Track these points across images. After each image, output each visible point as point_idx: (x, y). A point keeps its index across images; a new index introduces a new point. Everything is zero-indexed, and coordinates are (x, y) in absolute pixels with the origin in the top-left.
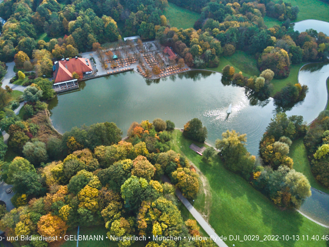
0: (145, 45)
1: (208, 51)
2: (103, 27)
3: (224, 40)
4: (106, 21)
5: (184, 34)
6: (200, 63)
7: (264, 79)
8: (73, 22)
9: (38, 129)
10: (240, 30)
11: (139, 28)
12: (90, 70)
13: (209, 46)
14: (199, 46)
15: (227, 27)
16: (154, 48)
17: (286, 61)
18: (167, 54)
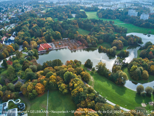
0: (71, 41)
1: (93, 41)
3: (99, 38)
4: (57, 33)
5: (85, 37)
6: (90, 45)
7: (113, 49)
8: (45, 33)
9: (33, 64)
10: (104, 35)
11: (69, 35)
12: (51, 48)
13: (93, 40)
14: (90, 40)
15: (100, 34)
16: (74, 41)
17: (121, 44)
18: (79, 43)
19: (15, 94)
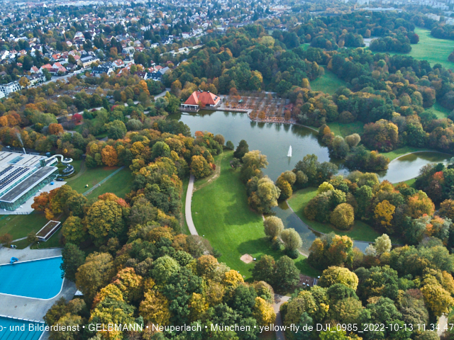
2: (249, 78)
4: (253, 74)
5: (310, 94)
6: (304, 119)
8: (227, 70)
11: (278, 85)
12: (214, 104)
13: (321, 107)
14: (312, 105)
15: (355, 96)
17: (391, 135)
19: (75, 152)
